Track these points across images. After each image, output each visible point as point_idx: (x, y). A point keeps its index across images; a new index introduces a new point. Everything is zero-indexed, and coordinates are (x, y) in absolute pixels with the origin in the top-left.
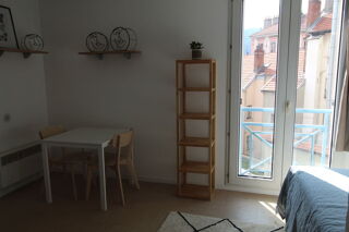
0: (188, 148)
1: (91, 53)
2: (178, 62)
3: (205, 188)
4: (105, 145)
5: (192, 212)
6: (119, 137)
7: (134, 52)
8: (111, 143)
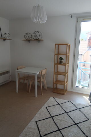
0: (58, 75)
1: (26, 40)
2: (56, 44)
3: (63, 90)
4: (37, 74)
5: (58, 98)
6: (42, 71)
7: (41, 40)
8: (39, 73)
